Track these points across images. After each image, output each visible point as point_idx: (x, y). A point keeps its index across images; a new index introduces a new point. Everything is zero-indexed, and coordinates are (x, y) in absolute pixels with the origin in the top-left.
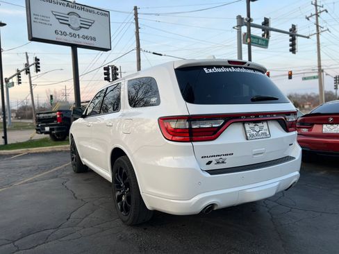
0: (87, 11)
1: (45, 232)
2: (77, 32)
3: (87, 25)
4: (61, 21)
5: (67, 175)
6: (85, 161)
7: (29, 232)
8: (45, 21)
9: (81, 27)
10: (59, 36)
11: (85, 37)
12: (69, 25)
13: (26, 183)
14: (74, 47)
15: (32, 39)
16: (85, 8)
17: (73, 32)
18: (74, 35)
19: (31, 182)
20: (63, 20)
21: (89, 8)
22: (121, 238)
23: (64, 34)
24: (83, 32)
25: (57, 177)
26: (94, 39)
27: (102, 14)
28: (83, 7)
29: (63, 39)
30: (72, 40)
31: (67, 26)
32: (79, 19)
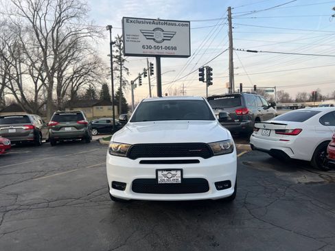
0: (170, 24)
2: (160, 45)
3: (169, 37)
4: (147, 37)
8: (135, 39)
9: (164, 40)
10: (145, 50)
11: (168, 48)
12: (154, 39)
14: (158, 57)
15: (126, 55)
16: (168, 22)
17: (157, 44)
18: (157, 48)
20: (149, 36)
21: (171, 22)
23: (150, 47)
24: (166, 43)
26: (175, 48)
27: (183, 25)
28: (166, 22)
29: (148, 51)
30: (156, 52)
31: (152, 40)
32: (162, 33)
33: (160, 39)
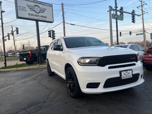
0: (42, 4)
1: (39, 104)
2: (38, 14)
3: (43, 11)
4: (31, 9)
8: (24, 9)
9: (40, 12)
10: (30, 16)
11: (42, 17)
12: (35, 11)
13: (21, 83)
14: (37, 21)
15: (18, 17)
16: (42, 3)
17: (36, 14)
18: (37, 16)
19: (24, 82)
20: (31, 8)
21: (43, 3)
23: (32, 15)
24: (41, 14)
25: (35, 80)
26: (46, 17)
27: (49, 6)
28: (41, 3)
29: (32, 17)
30: (36, 18)
31: (34, 11)
32: (39, 8)
33: (38, 11)
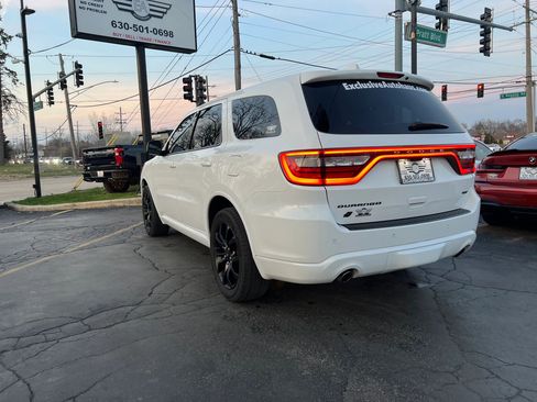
2: (144, 24)
3: (159, 12)
4: (120, 6)
5: (138, 240)
6: (165, 218)
7: (101, 309)
8: (96, 6)
9: (150, 16)
10: (117, 30)
11: (157, 32)
12: (132, 12)
13: (82, 249)
14: (141, 47)
15: (78, 35)
17: (139, 23)
18: (140, 29)
19: (89, 248)
20: (122, 5)
22: (225, 317)
23: (125, 26)
24: (153, 23)
25: (124, 242)
26: (171, 34)
29: (123, 34)
30: (137, 36)
31: (129, 15)
32: (147, 2)
33: (143, 14)
